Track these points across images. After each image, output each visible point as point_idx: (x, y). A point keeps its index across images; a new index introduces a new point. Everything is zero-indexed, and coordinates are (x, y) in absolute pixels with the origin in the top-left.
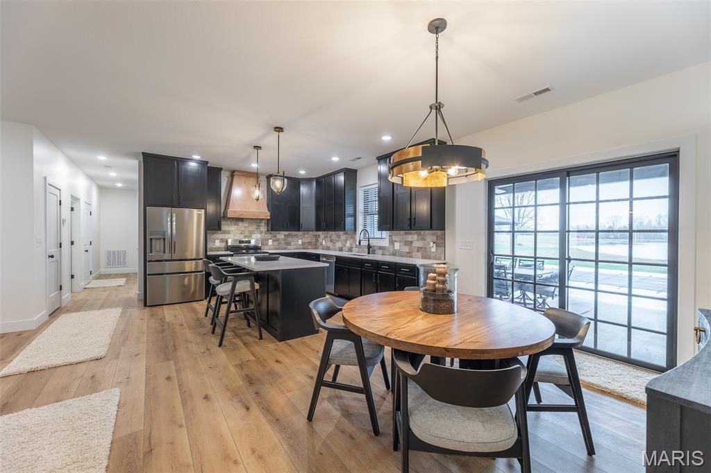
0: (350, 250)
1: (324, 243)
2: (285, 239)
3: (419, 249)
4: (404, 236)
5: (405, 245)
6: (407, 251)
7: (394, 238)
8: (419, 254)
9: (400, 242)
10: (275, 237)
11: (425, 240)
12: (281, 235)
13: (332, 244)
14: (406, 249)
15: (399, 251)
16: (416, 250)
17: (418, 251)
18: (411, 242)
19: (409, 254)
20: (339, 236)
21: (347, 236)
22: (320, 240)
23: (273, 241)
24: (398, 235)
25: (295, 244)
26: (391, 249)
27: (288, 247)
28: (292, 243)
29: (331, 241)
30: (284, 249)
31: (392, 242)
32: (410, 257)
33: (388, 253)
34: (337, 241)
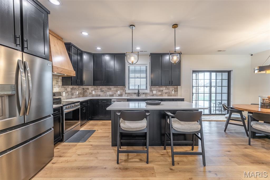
0: (121, 95)
1: (94, 93)
2: (71, 92)
3: (166, 93)
4: (158, 88)
5: (159, 92)
6: (160, 94)
7: (152, 89)
8: (167, 95)
9: (156, 90)
10: (66, 90)
11: (169, 89)
12: (69, 88)
13: (102, 93)
14: (160, 93)
15: (155, 94)
16: (165, 93)
17: (166, 94)
18: (162, 90)
19: (161, 95)
20: (111, 89)
21: (117, 88)
22: (89, 91)
23: (66, 93)
24: (155, 87)
25: (76, 95)
26: (151, 94)
27: (73, 97)
28: (74, 94)
29: (102, 91)
30: (71, 98)
31: (151, 91)
32: (162, 96)
33: (149, 95)
34: (109, 91)
